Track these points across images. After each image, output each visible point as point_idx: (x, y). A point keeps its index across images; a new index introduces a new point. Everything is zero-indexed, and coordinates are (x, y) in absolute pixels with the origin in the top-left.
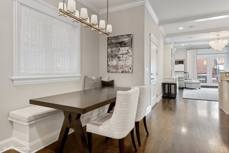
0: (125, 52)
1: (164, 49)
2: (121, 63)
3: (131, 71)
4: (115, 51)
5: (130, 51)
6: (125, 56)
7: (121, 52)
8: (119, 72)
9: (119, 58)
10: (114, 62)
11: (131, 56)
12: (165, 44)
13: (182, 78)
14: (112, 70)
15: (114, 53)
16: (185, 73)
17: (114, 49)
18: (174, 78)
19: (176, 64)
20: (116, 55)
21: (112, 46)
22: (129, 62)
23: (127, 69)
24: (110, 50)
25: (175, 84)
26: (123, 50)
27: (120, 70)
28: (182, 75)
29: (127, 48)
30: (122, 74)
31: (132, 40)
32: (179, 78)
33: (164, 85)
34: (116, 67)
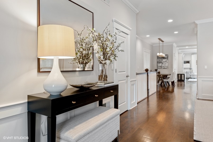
0: (165, 61)
1: (178, 56)
2: (163, 65)
3: (167, 68)
4: (161, 60)
5: (167, 61)
6: (165, 62)
7: (163, 61)
8: (162, 68)
9: (162, 63)
10: (160, 65)
11: (167, 63)
12: (179, 53)
13: (188, 72)
14: (159, 68)
15: (160, 61)
16: (190, 69)
17: (160, 60)
18: (184, 72)
19: (184, 63)
20: (161, 62)
21: (159, 58)
22: (167, 65)
23: (166, 67)
24: (158, 60)
25: (184, 74)
26: (164, 60)
27: (163, 68)
28: (188, 70)
29: (166, 60)
30: (164, 69)
31: (168, 57)
32: (186, 72)
33: (178, 75)
34: (161, 67)
